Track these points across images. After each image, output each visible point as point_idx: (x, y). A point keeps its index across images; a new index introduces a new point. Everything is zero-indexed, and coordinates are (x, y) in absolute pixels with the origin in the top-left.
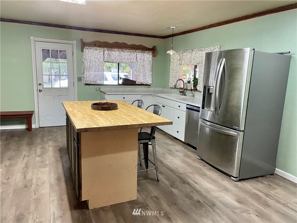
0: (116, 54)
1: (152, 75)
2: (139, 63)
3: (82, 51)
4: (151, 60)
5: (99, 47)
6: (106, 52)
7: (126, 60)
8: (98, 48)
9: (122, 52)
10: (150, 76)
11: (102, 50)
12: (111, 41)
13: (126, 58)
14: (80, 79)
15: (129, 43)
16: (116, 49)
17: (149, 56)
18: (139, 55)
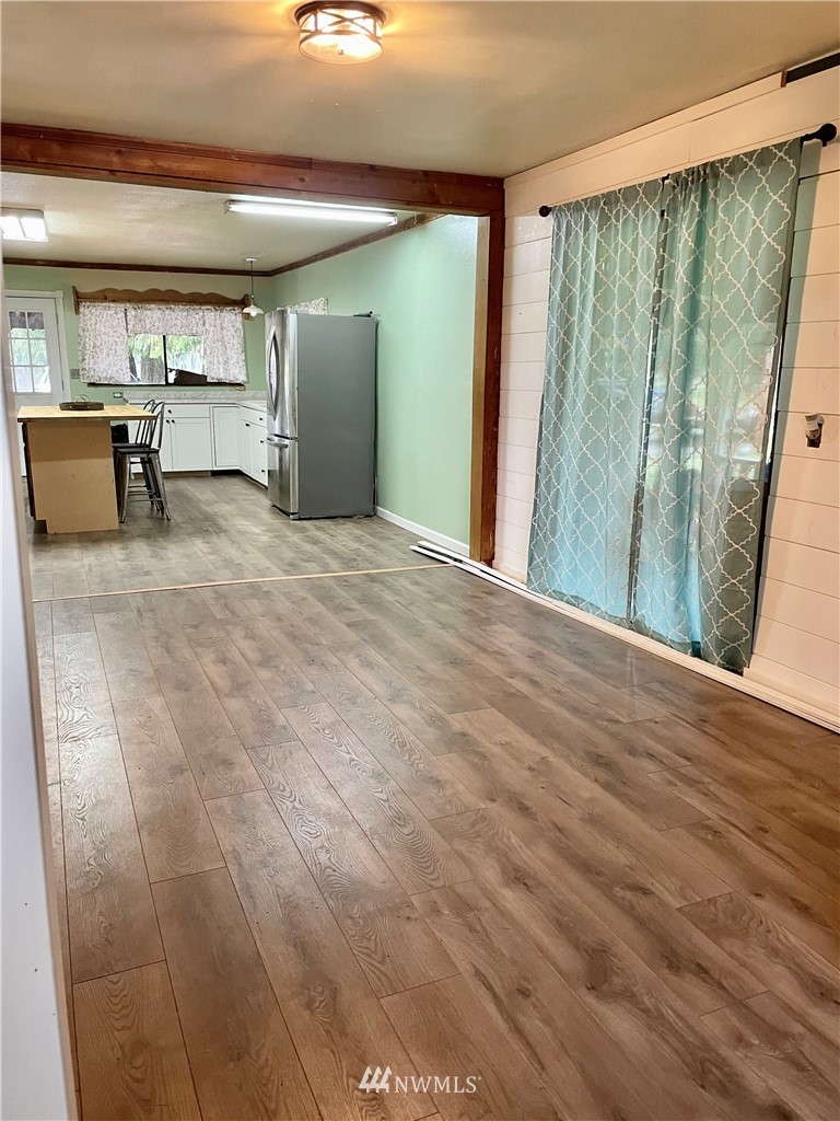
0: (154, 314)
1: (246, 360)
2: (211, 334)
3: (77, 311)
4: (241, 327)
5: (113, 301)
6: (131, 313)
7: (179, 329)
8: (112, 305)
9: (168, 312)
10: (242, 363)
11: (121, 307)
12: (141, 288)
13: (180, 325)
14: (75, 374)
15: (185, 290)
16: (152, 306)
17: (233, 317)
18: (210, 315)
